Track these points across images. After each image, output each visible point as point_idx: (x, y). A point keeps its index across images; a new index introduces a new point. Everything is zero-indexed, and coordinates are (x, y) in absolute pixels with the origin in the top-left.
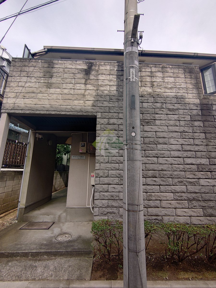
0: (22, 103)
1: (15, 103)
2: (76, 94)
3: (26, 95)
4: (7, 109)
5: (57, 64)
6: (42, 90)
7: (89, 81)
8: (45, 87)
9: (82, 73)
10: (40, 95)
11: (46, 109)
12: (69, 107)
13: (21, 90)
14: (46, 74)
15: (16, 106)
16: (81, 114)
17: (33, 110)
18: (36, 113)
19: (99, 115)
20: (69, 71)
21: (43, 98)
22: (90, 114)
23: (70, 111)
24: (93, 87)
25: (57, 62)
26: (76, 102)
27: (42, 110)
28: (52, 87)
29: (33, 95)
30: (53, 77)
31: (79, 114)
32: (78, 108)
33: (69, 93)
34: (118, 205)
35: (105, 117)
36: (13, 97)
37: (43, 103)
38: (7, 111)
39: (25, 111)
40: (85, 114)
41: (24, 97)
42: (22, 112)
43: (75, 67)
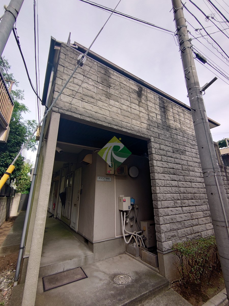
0: (80, 106)
1: (72, 103)
2: (133, 113)
3: (84, 97)
4: (61, 108)
5: (113, 75)
6: (101, 98)
7: (141, 104)
8: (104, 95)
9: (135, 94)
10: (100, 103)
11: (108, 121)
12: (129, 125)
13: (78, 89)
14: (104, 82)
15: (74, 108)
16: (140, 135)
17: (94, 119)
18: (98, 123)
19: (152, 139)
20: (124, 87)
21: (104, 107)
22: (146, 136)
23: (130, 130)
24: (145, 111)
25: (113, 73)
26: (134, 122)
27: (104, 121)
28: (111, 98)
29: (92, 100)
30: (111, 87)
31: (138, 134)
32: (136, 128)
33: (127, 110)
34: (176, 227)
35: (157, 142)
36: (67, 94)
37: (104, 114)
38: (61, 111)
39: (85, 117)
40: (142, 136)
41: (82, 100)
42: (81, 118)
43: (129, 85)
